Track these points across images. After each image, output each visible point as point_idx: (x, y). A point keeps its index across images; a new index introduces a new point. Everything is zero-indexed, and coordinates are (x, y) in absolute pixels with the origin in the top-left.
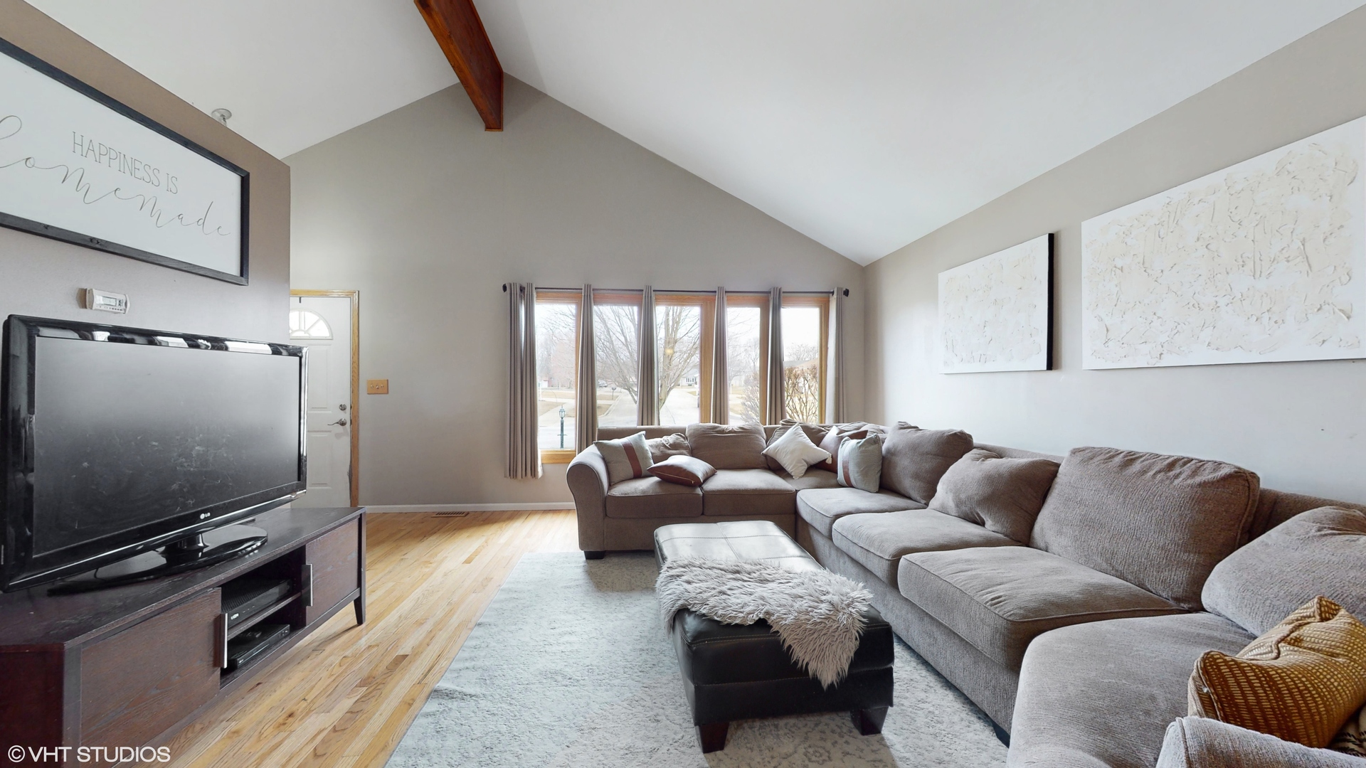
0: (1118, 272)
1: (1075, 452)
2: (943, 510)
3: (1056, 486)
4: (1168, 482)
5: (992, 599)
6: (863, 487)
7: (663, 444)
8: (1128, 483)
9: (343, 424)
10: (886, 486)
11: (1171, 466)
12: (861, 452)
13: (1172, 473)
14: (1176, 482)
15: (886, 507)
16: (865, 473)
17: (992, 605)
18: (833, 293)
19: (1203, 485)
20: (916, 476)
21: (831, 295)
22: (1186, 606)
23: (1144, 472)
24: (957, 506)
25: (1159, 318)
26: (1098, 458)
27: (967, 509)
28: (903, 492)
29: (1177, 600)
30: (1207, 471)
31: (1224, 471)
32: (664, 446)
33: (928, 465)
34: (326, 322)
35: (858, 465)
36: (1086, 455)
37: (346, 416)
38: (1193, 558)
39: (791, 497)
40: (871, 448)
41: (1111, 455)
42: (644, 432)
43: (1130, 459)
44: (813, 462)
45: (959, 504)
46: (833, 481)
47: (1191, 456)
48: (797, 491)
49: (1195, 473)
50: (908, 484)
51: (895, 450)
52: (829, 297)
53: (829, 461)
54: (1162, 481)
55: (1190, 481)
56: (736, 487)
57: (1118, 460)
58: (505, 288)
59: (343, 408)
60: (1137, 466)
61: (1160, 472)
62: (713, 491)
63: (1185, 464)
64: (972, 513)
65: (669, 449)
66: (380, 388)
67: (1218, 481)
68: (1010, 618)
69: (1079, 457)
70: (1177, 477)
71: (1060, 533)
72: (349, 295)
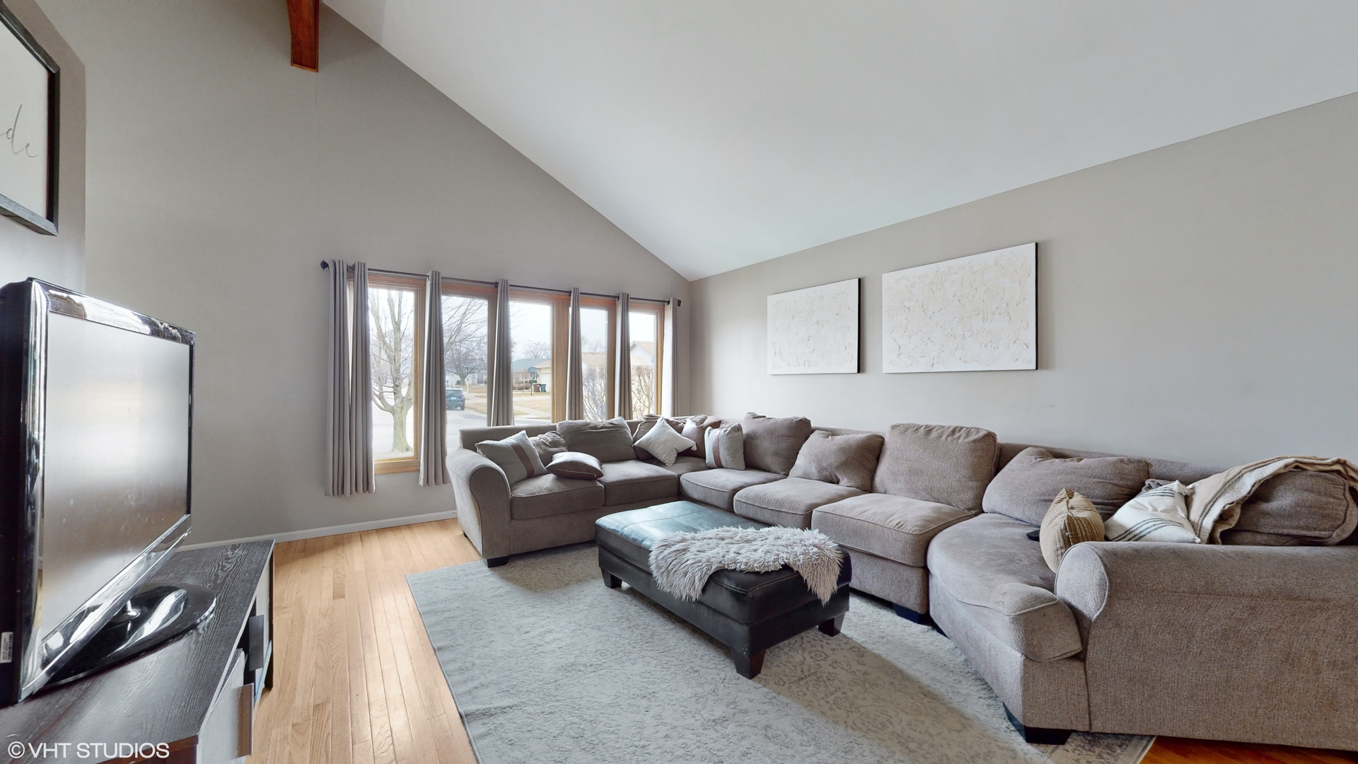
0: (907, 310)
1: (894, 427)
2: (806, 476)
3: (887, 450)
4: (955, 441)
5: (897, 525)
6: (733, 466)
7: (542, 442)
8: (933, 444)
10: (751, 464)
11: (954, 432)
12: (729, 439)
13: (956, 436)
14: (960, 441)
15: (763, 480)
16: (733, 456)
17: (899, 528)
18: (668, 302)
19: (974, 441)
20: (776, 454)
21: (666, 304)
22: (974, 512)
23: (940, 437)
24: (819, 472)
25: (932, 341)
26: (910, 430)
27: (827, 473)
28: (764, 467)
29: (969, 509)
30: (974, 434)
31: (982, 434)
32: (545, 444)
33: (784, 445)
35: (728, 449)
36: (902, 429)
38: (974, 484)
39: (677, 481)
40: (737, 434)
41: (918, 428)
42: (524, 432)
43: (929, 430)
44: (681, 450)
45: (821, 470)
46: (703, 465)
47: (962, 425)
48: (679, 476)
49: (968, 435)
50: (769, 460)
51: (755, 435)
52: (664, 305)
53: (695, 448)
54: (952, 441)
55: (967, 440)
56: (631, 477)
57: (922, 430)
58: (325, 265)
60: (934, 434)
61: (949, 436)
62: (613, 483)
63: (960, 430)
64: (831, 476)
65: (550, 447)
67: (981, 439)
68: (914, 533)
69: (897, 431)
70: (959, 438)
71: (896, 480)
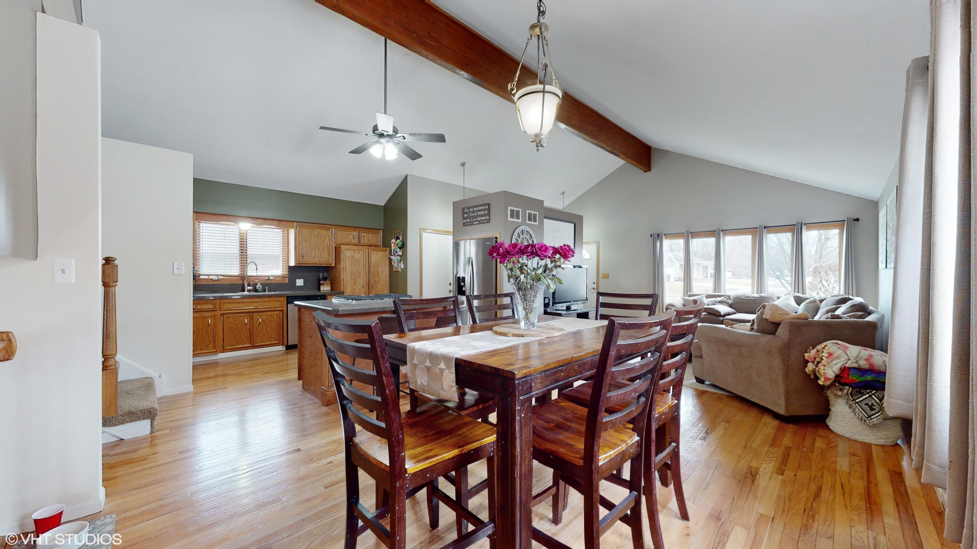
9: (594, 289)
18: (845, 221)
34: (589, 253)
37: (595, 286)
52: (844, 223)
58: (651, 236)
59: (594, 283)
66: (606, 276)
72: (596, 242)
